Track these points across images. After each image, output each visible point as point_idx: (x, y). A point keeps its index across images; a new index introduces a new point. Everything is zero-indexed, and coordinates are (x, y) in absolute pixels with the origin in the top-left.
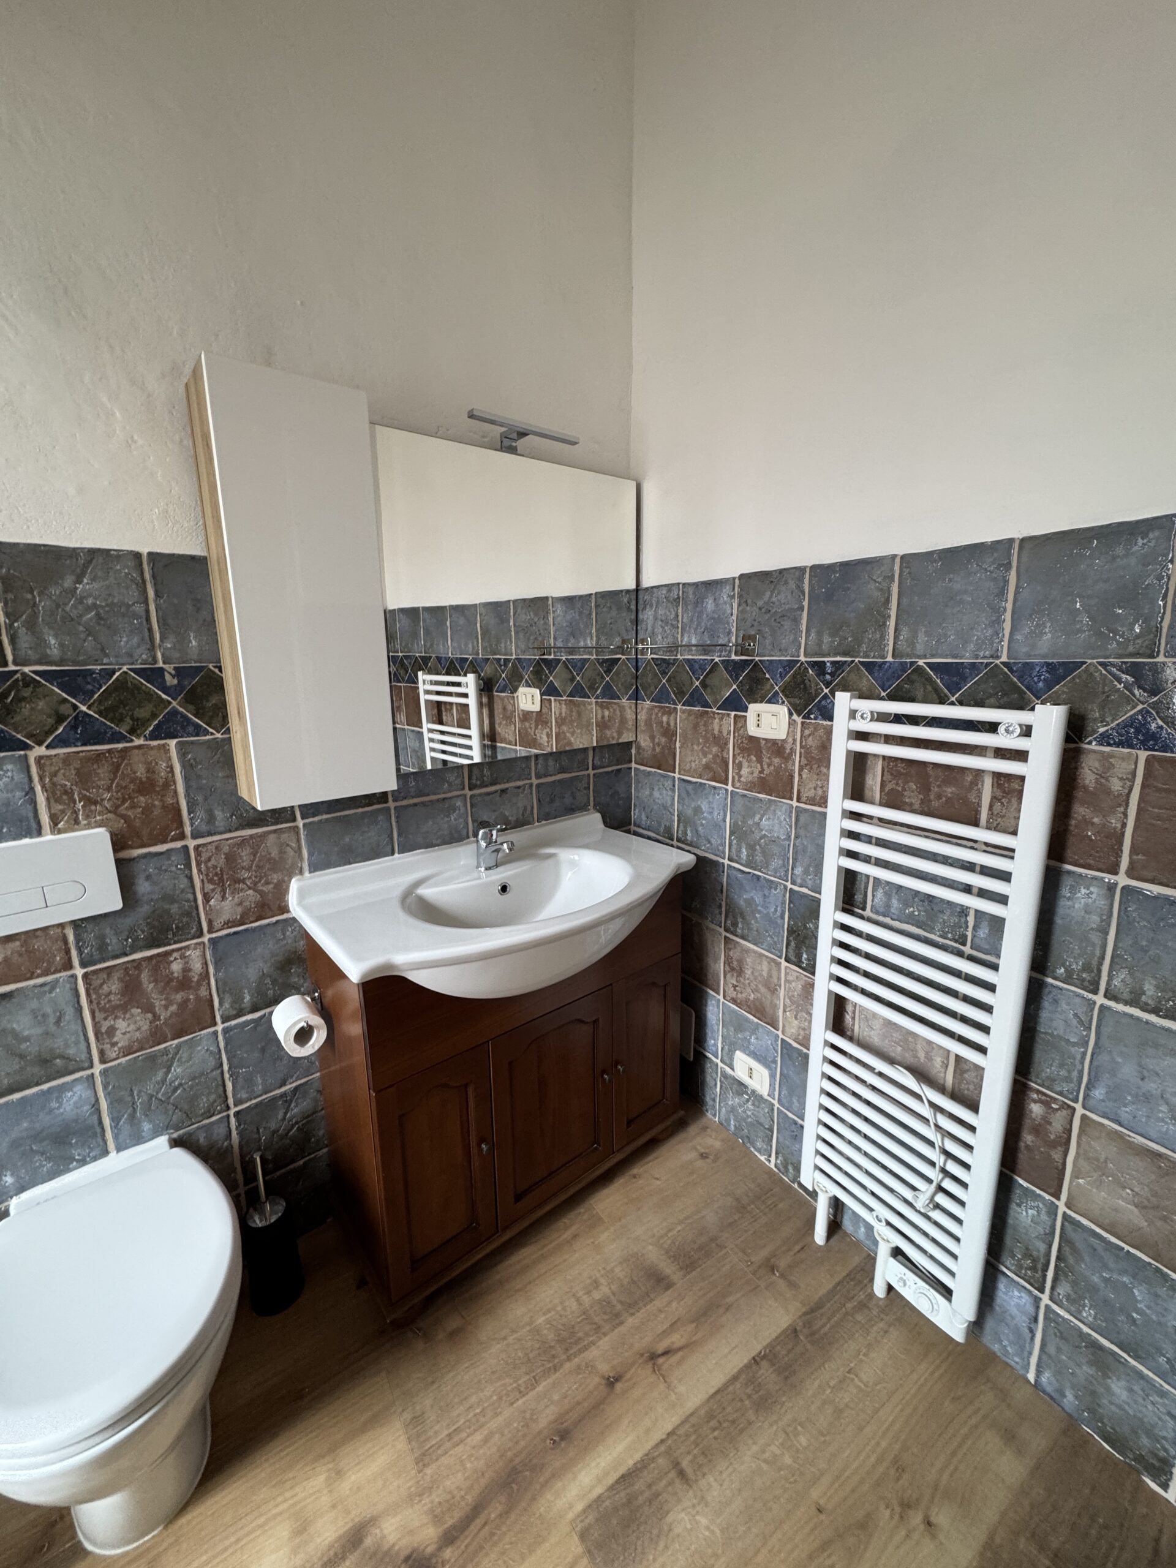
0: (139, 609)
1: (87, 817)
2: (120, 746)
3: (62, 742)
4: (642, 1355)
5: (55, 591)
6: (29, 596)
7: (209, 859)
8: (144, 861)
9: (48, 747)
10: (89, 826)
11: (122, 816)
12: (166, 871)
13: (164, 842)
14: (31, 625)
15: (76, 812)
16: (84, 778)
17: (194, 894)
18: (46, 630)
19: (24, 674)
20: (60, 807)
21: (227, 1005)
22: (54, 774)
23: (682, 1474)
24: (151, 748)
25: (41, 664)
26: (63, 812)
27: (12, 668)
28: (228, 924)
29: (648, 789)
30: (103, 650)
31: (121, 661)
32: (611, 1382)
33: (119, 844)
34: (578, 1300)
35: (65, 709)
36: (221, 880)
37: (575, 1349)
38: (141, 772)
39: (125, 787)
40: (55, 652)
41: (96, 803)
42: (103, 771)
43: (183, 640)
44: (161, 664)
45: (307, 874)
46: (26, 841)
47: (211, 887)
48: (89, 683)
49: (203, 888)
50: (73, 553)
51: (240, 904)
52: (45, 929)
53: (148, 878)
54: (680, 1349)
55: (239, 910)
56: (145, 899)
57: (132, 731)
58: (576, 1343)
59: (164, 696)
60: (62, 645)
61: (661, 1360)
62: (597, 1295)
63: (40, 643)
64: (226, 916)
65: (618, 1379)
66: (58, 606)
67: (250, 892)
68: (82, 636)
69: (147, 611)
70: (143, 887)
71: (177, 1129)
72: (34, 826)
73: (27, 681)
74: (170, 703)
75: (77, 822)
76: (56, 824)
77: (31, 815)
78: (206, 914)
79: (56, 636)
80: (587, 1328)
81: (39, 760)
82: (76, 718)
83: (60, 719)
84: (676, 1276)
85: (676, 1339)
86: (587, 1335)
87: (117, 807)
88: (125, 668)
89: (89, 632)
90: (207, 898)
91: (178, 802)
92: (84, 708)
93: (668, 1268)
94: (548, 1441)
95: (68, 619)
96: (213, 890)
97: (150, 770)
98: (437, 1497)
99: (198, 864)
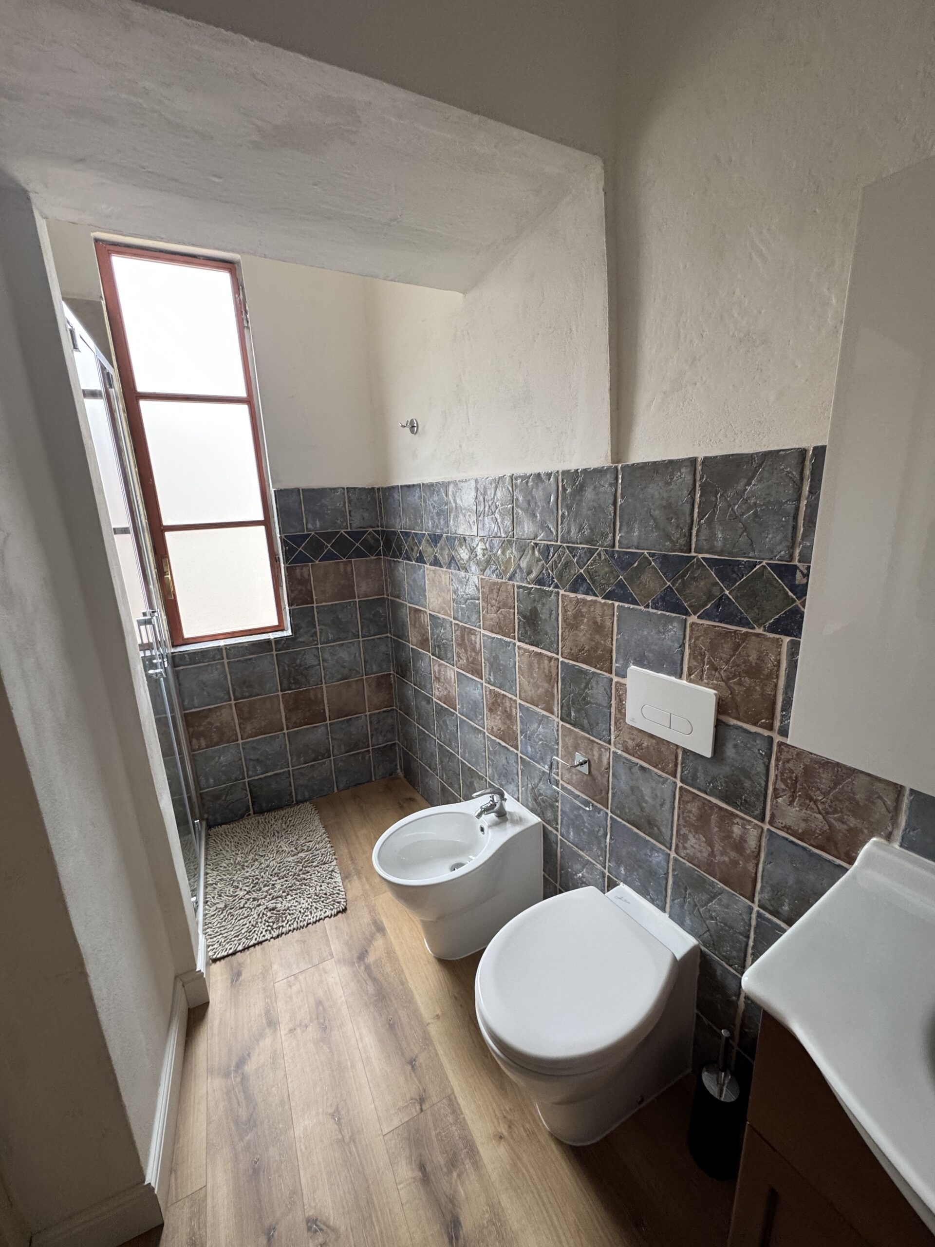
0: (790, 507)
1: (708, 678)
2: (744, 630)
3: (705, 616)
5: (730, 493)
6: (713, 499)
7: (788, 761)
8: (735, 730)
9: (698, 617)
10: (707, 685)
11: (730, 688)
12: (750, 749)
13: (755, 724)
14: (710, 521)
15: (702, 671)
16: (713, 647)
17: (767, 782)
18: (717, 526)
19: (698, 560)
20: (695, 664)
21: (766, 896)
22: (697, 638)
24: (767, 639)
25: (709, 553)
26: (696, 667)
27: (693, 554)
28: (787, 829)
30: (752, 544)
31: (763, 556)
33: (722, 708)
35: (716, 591)
36: (794, 785)
38: (753, 657)
39: (738, 666)
40: (719, 544)
41: (716, 670)
42: (727, 647)
44: (796, 562)
46: (673, 678)
47: (783, 787)
48: (734, 572)
49: (775, 783)
50: (751, 457)
51: (805, 820)
52: (669, 743)
53: (735, 746)
55: (803, 825)
56: (729, 761)
57: (756, 621)
59: (790, 594)
60: (725, 539)
63: (712, 537)
64: (788, 822)
66: (730, 506)
67: (820, 817)
68: (740, 532)
69: (797, 509)
70: (730, 751)
71: (705, 946)
72: (679, 670)
73: (699, 564)
74: (794, 601)
75: (701, 678)
76: (690, 675)
77: (679, 662)
78: (772, 808)
79: (723, 531)
81: (693, 623)
82: (720, 599)
83: (710, 597)
87: (729, 679)
88: (764, 564)
89: (745, 529)
90: (776, 795)
91: (775, 696)
92: (727, 592)
95: (736, 517)
96: (784, 790)
97: (761, 658)
99: (777, 760)
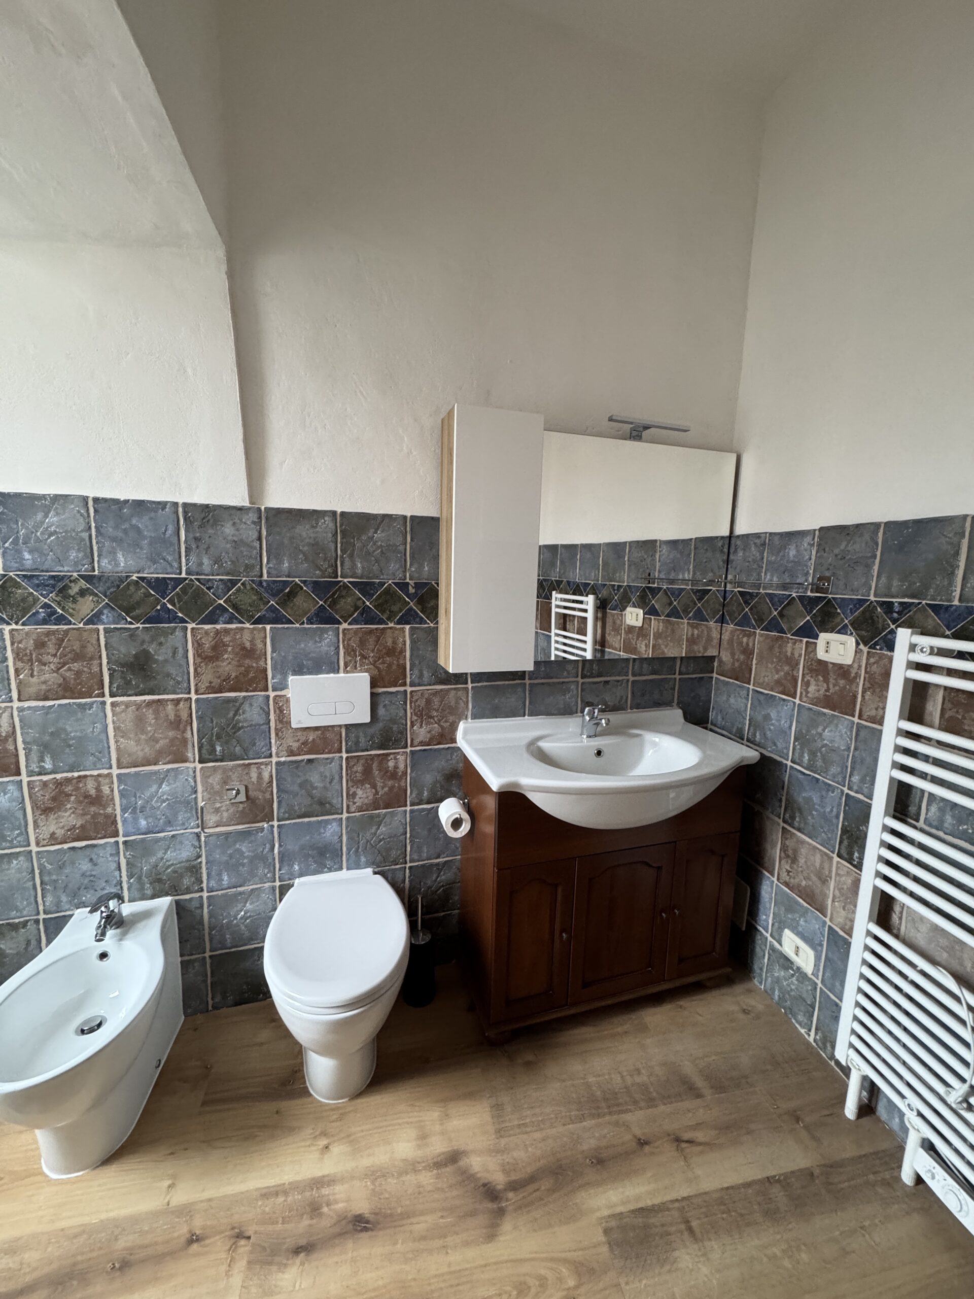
0: (401, 548)
1: (361, 665)
2: (382, 626)
3: (355, 622)
4: (669, 1135)
5: (364, 538)
6: (352, 540)
7: (417, 701)
8: (384, 696)
9: (349, 624)
10: (361, 671)
11: (377, 667)
12: (394, 704)
13: (395, 686)
14: (351, 556)
15: (356, 662)
16: (362, 643)
17: (406, 720)
18: (357, 559)
19: (344, 583)
20: (350, 658)
21: (414, 795)
22: (350, 639)
23: (690, 1230)
24: (396, 629)
25: (352, 578)
26: (350, 661)
27: (340, 579)
28: (422, 743)
29: (725, 696)
30: (381, 571)
31: (389, 577)
32: (642, 1143)
33: (374, 684)
34: (622, 1077)
35: (359, 603)
36: (421, 714)
37: (615, 1109)
38: (390, 643)
39: (381, 651)
40: (359, 571)
41: (366, 658)
42: (372, 640)
43: (421, 566)
44: (408, 580)
45: (469, 720)
46: (332, 675)
47: (416, 718)
48: (371, 589)
49: (411, 718)
50: (374, 517)
51: (429, 732)
52: (333, 726)
53: (385, 706)
54: (700, 1144)
55: (429, 736)
56: (381, 718)
57: (389, 619)
58: (618, 1105)
59: (407, 599)
60: (363, 568)
61: (684, 1145)
62: (638, 1079)
63: (354, 566)
64: (421, 738)
65: (646, 1143)
66: (364, 546)
67: (436, 725)
68: (373, 563)
69: (405, 549)
70: (381, 711)
71: (378, 867)
72: (336, 667)
73: (345, 586)
74: (409, 603)
75: (356, 667)
76: (346, 668)
77: (336, 661)
78: (411, 734)
79: (361, 562)
80: (628, 1099)
81: (344, 630)
82: (364, 608)
83: (356, 608)
84: (707, 1092)
85: (700, 1136)
86: (626, 1103)
87: (375, 662)
88: (390, 582)
89: (377, 561)
90: (412, 725)
91: (405, 663)
92: (368, 603)
93: (700, 1083)
94: (588, 1160)
95: (369, 554)
96: (416, 720)
97: (394, 642)
98: (507, 1158)
99: (411, 703)
